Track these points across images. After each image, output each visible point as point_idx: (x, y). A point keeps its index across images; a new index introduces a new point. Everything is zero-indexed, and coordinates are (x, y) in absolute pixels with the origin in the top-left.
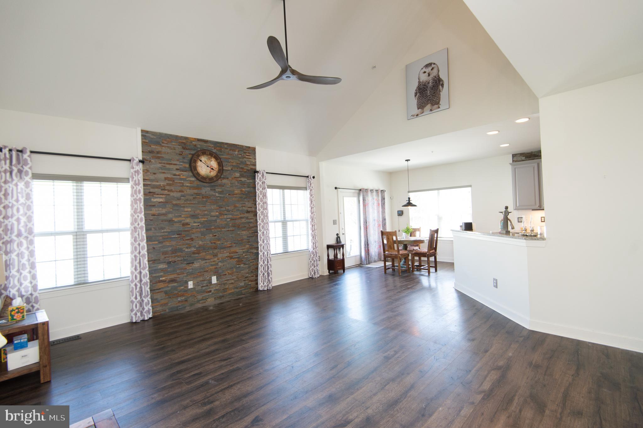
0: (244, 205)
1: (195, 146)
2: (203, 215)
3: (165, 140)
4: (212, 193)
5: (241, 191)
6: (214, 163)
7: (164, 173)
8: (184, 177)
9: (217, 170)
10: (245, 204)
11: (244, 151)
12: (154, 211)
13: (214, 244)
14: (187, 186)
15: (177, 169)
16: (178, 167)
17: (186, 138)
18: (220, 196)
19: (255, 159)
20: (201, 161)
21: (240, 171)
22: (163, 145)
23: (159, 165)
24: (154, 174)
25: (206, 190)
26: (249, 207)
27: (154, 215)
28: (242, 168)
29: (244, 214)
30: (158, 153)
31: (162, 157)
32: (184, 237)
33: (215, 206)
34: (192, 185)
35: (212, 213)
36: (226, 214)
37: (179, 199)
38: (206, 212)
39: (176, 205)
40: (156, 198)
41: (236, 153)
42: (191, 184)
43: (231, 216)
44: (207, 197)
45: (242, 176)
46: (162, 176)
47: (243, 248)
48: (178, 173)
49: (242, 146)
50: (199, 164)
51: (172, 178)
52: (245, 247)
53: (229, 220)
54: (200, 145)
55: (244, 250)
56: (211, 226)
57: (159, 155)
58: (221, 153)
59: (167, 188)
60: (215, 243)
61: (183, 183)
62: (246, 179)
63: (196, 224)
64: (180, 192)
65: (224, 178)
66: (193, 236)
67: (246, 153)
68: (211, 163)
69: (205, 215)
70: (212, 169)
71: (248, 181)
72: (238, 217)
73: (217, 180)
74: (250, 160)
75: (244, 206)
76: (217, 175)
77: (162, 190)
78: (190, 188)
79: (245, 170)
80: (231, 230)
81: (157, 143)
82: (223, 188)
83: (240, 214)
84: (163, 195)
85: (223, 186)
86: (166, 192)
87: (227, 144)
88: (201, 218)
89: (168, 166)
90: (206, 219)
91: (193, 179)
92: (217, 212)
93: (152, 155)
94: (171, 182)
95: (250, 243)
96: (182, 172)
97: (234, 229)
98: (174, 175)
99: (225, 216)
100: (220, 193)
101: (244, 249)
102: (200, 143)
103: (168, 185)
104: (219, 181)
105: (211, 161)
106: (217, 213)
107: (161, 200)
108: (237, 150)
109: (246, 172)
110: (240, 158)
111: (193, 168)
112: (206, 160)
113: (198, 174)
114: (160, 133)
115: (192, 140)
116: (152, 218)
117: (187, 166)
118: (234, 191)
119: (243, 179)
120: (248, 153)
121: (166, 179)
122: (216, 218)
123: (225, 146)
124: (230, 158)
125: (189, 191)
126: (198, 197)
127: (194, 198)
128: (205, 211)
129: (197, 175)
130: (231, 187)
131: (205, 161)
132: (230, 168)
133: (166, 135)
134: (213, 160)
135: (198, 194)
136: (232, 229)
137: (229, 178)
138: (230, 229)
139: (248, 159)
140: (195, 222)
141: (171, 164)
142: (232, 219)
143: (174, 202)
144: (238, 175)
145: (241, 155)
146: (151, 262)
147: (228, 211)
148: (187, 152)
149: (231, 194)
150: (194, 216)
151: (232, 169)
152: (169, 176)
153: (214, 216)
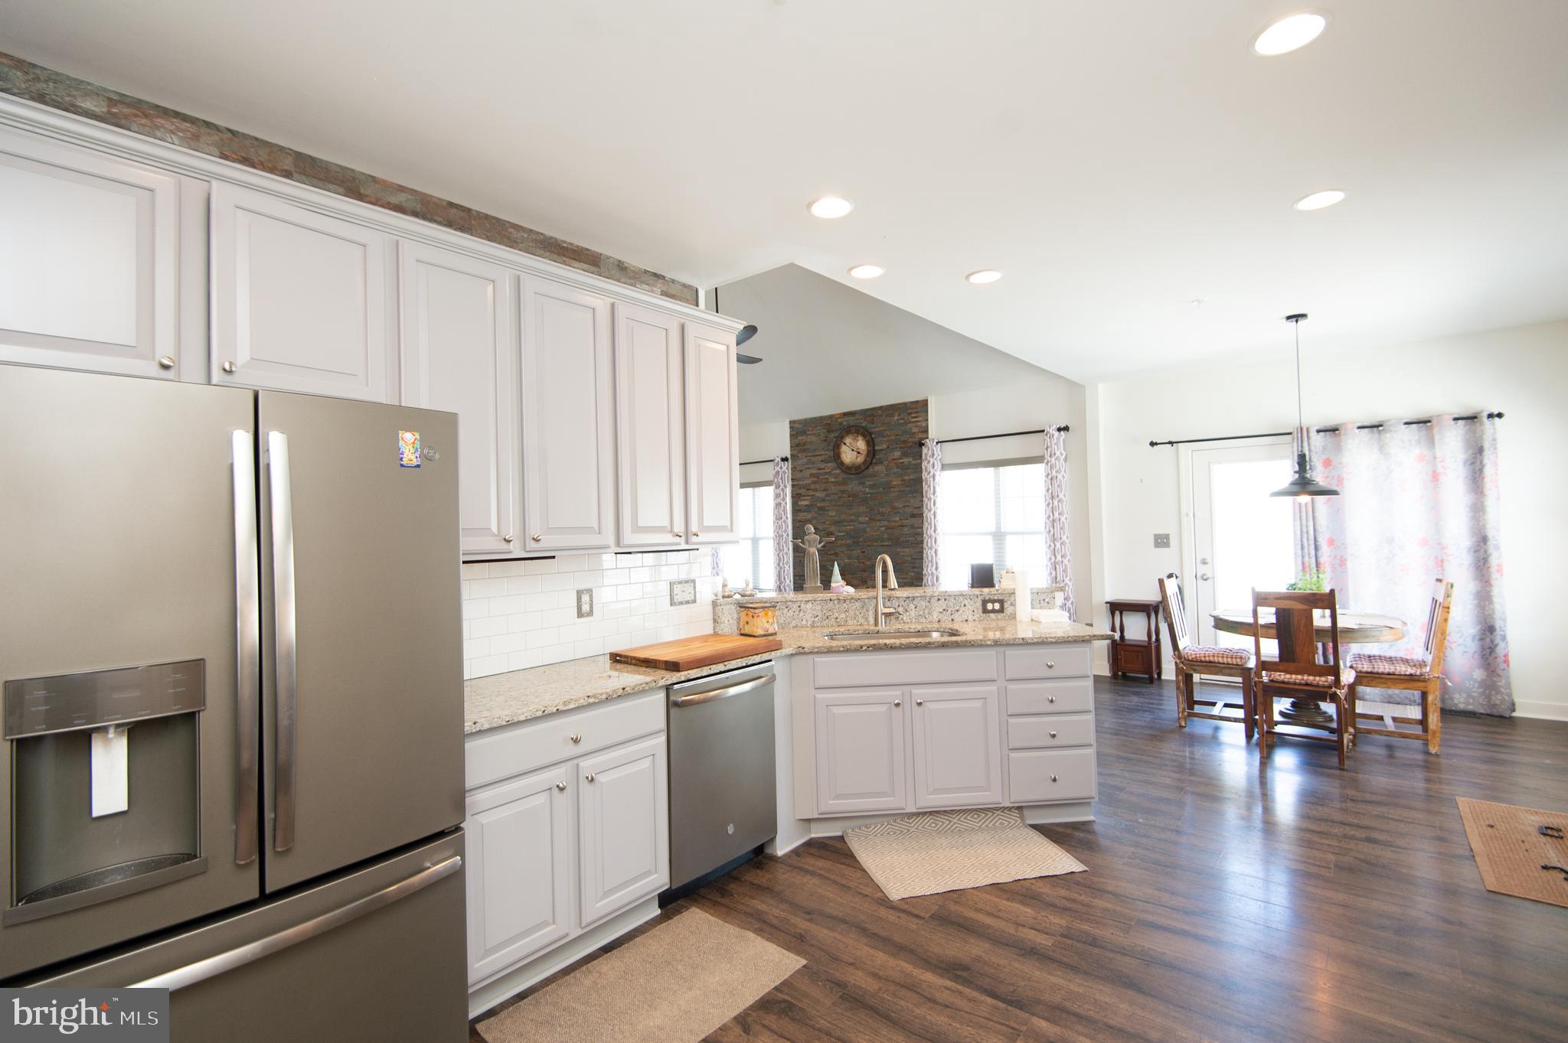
0: (908, 504)
1: (841, 424)
2: (848, 522)
3: (810, 427)
4: (861, 488)
5: (902, 481)
6: (861, 444)
7: (809, 468)
8: (828, 471)
9: (865, 453)
10: (909, 501)
11: (909, 411)
12: (802, 516)
13: (862, 565)
14: (832, 482)
15: (822, 461)
16: (823, 458)
17: (831, 417)
18: (871, 491)
19: (927, 420)
20: (845, 444)
21: (901, 448)
22: (808, 433)
23: (805, 460)
24: (801, 471)
25: (853, 486)
26: (915, 508)
27: (800, 521)
28: (904, 442)
29: (907, 519)
30: (804, 444)
31: (808, 449)
32: (829, 550)
33: (864, 507)
34: (837, 480)
35: (860, 519)
36: (879, 520)
37: (824, 500)
38: (853, 517)
39: (821, 509)
40: (802, 500)
41: (896, 418)
42: (836, 478)
43: (886, 523)
44: (854, 495)
45: (905, 455)
46: (807, 473)
47: (904, 576)
48: (822, 466)
49: (905, 404)
50: (844, 448)
51: (817, 474)
52: (908, 576)
53: (884, 528)
54: (845, 421)
55: (906, 581)
56: (859, 538)
57: (805, 447)
58: (874, 426)
59: (813, 486)
60: (863, 563)
61: (827, 479)
62: (911, 459)
63: (842, 534)
64: (824, 490)
65: (876, 464)
66: (838, 550)
67: (911, 413)
68: (858, 443)
69: (852, 521)
70: (858, 453)
71: (914, 462)
72: (898, 524)
73: (867, 468)
74: (919, 424)
75: (907, 506)
76: (865, 460)
77: (808, 490)
78: (835, 483)
79: (909, 445)
80: (886, 546)
81: (803, 433)
82: (875, 478)
83: (901, 520)
84: (808, 496)
85: (876, 476)
86: (811, 493)
87: (881, 408)
88: (848, 525)
89: (813, 459)
90: (852, 527)
91: (838, 471)
92: (867, 516)
93: (799, 448)
94: (815, 479)
95: (915, 570)
96: (826, 464)
97: (890, 543)
98: (819, 469)
99: (878, 523)
100: (871, 487)
101: (906, 578)
102: (846, 419)
103: (814, 483)
104: (870, 470)
105: (858, 441)
106: (867, 519)
107: (806, 503)
108: (897, 414)
109: (911, 447)
110: (902, 425)
111: (837, 457)
112: (851, 441)
113: (842, 462)
114: (805, 420)
115: (838, 416)
116: (798, 524)
117: (831, 454)
118: (891, 481)
119: (906, 460)
120: (915, 413)
121: (811, 475)
122: (865, 525)
123: (880, 412)
124: (885, 430)
125: (834, 489)
126: (844, 495)
127: (839, 497)
128: (851, 515)
129: (841, 464)
130: (887, 475)
131: (850, 443)
132: (885, 446)
133: (811, 419)
134: (860, 438)
135: (843, 492)
136: (887, 544)
137: (884, 462)
138: (884, 544)
139: (915, 424)
140: (840, 532)
141: (816, 456)
142: (887, 528)
143: (819, 505)
144: (897, 454)
145: (904, 419)
146: (797, 578)
147: (883, 514)
148: (832, 435)
149: (888, 486)
150: (836, 523)
151: (888, 447)
152: (814, 471)
153: (864, 523)
